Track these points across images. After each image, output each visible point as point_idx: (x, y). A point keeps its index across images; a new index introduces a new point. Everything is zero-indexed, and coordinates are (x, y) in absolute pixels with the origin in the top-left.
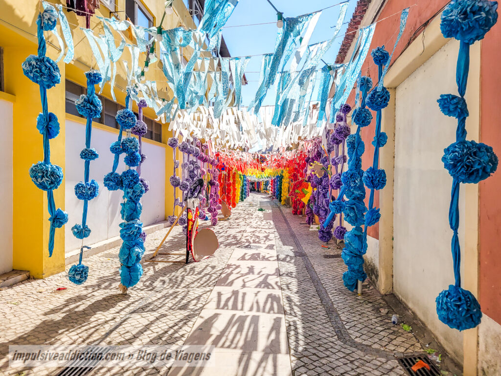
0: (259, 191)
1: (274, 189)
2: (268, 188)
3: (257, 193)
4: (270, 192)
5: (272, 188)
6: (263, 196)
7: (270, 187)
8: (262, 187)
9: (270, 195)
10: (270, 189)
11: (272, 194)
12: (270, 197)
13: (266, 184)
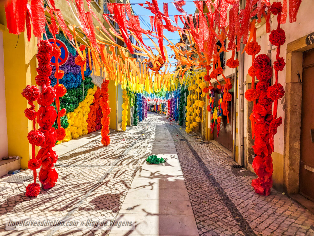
0: (157, 113)
1: (172, 110)
2: (165, 110)
3: (156, 114)
4: (167, 113)
5: (169, 109)
6: (161, 117)
7: (167, 108)
8: (160, 108)
9: (167, 116)
10: (167, 110)
11: (168, 115)
12: (167, 118)
13: (164, 106)
